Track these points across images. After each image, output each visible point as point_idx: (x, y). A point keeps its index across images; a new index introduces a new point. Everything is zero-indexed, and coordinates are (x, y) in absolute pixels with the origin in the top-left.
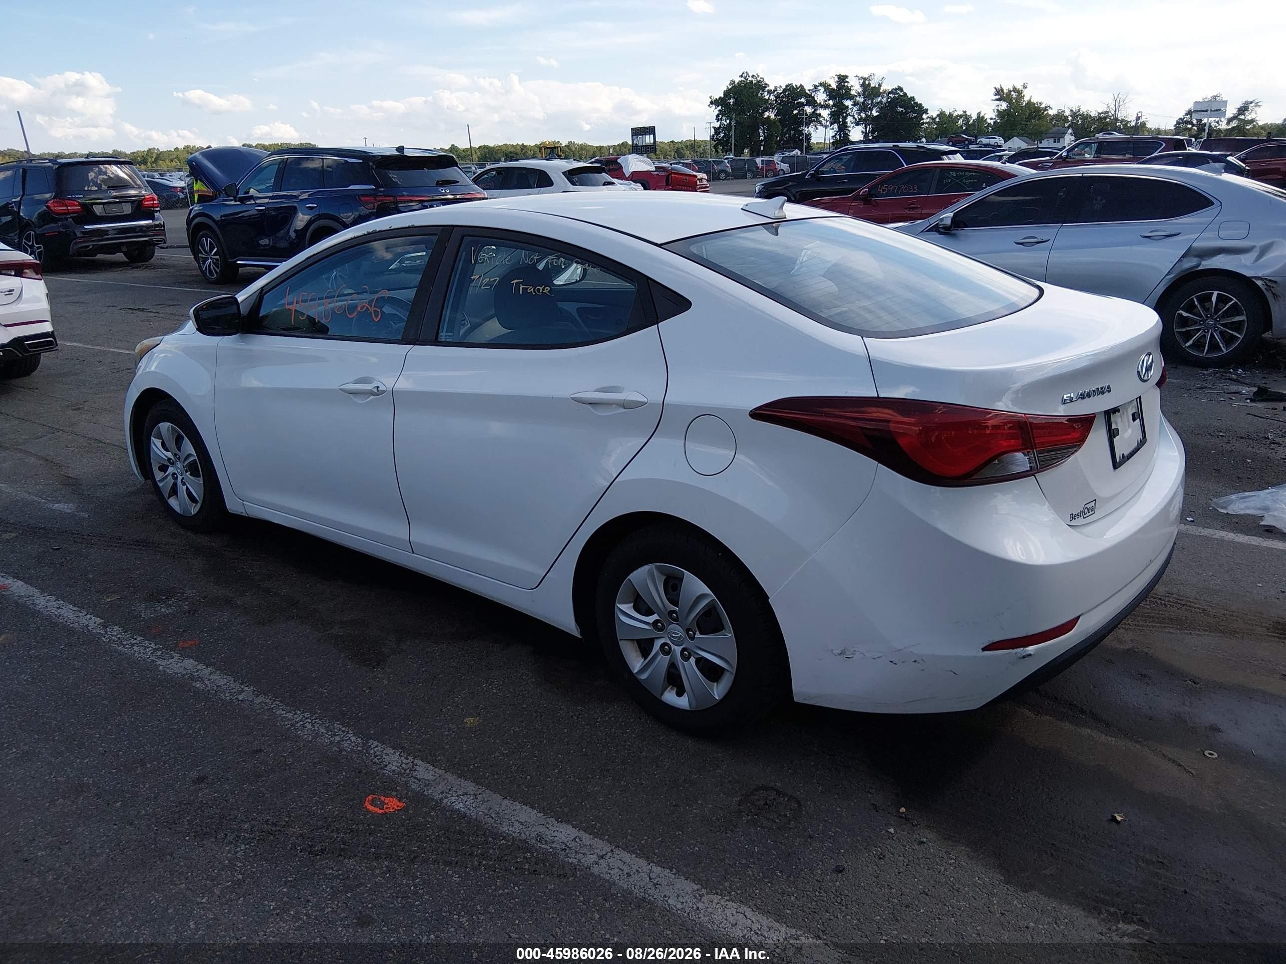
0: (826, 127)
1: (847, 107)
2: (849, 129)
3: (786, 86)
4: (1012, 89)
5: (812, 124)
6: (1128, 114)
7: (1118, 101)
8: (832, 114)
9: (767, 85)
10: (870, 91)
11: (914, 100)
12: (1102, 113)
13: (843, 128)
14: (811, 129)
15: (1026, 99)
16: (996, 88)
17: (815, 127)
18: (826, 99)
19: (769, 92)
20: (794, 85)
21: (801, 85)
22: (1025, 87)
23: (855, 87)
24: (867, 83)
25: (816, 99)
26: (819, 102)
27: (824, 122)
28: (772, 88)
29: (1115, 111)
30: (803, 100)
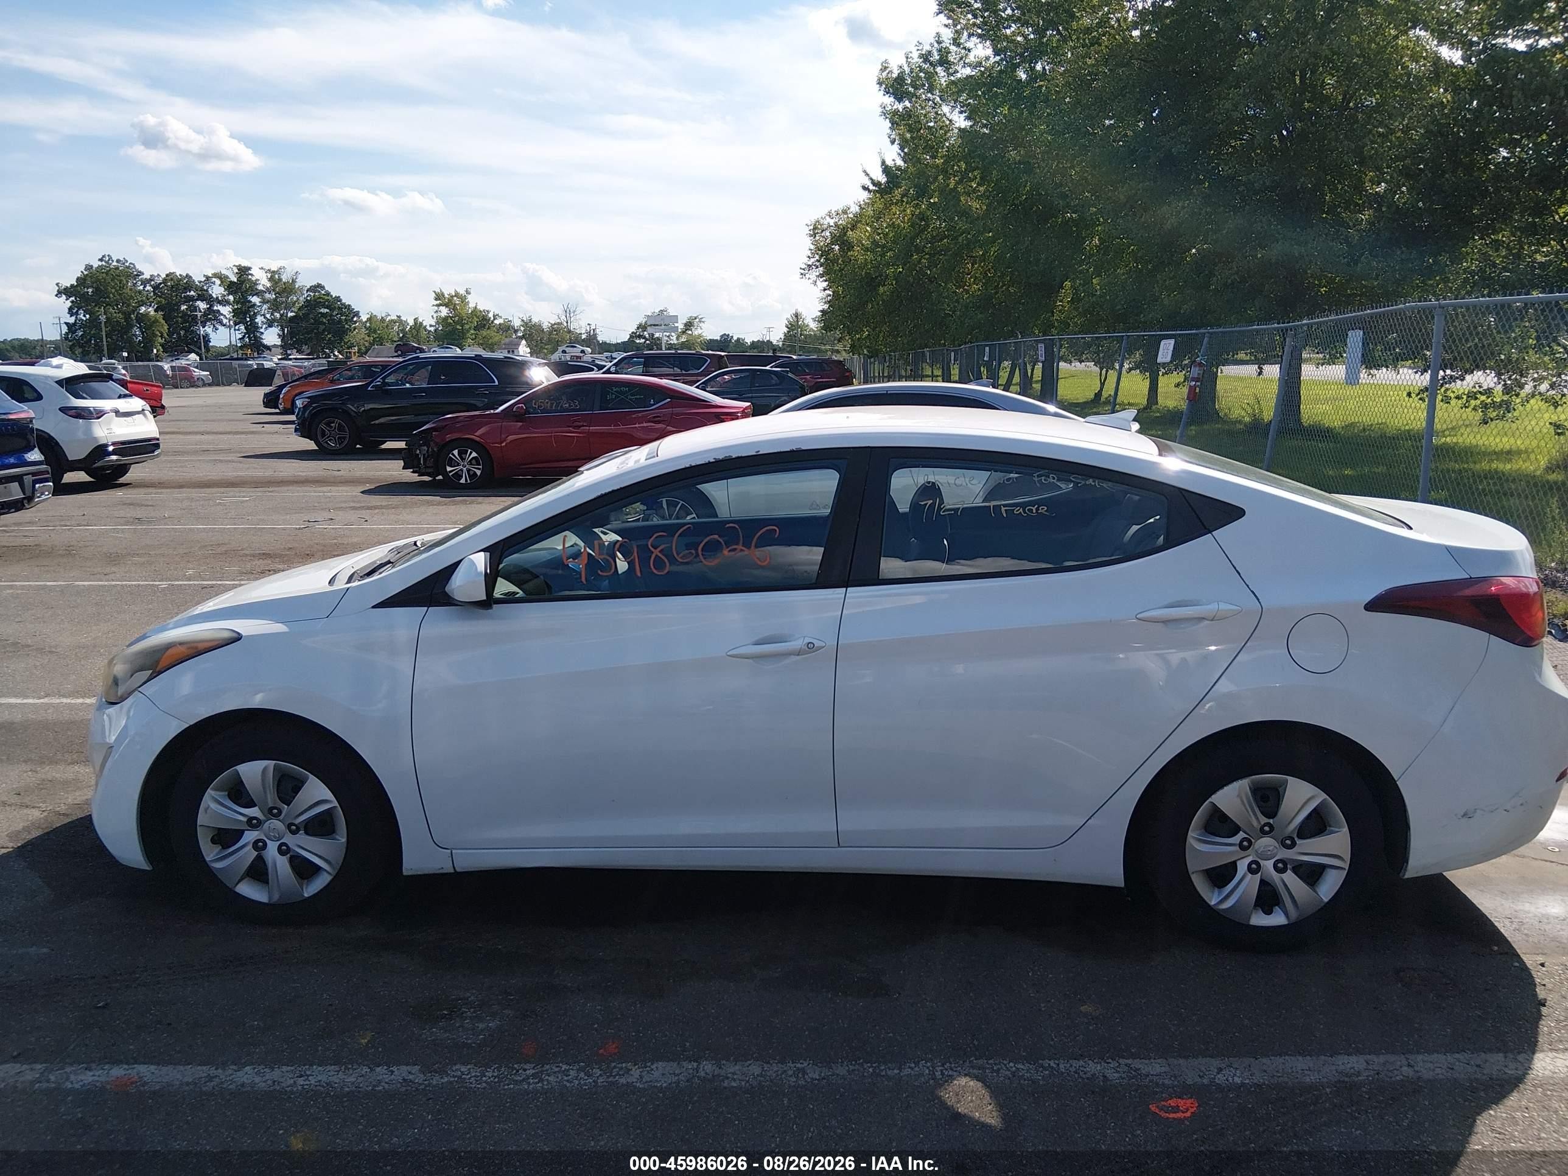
0: (230, 327)
1: (255, 305)
2: (262, 330)
3: (167, 275)
4: (454, 294)
5: (208, 323)
6: (580, 325)
7: (568, 311)
8: (236, 312)
9: (140, 272)
10: (282, 288)
11: (340, 301)
12: (555, 324)
13: (252, 330)
14: (209, 329)
15: (472, 305)
16: (435, 292)
17: (214, 326)
18: (225, 293)
19: (145, 282)
20: (178, 275)
21: (187, 275)
22: (468, 292)
23: (263, 281)
24: (277, 276)
25: (210, 292)
26: (215, 296)
27: (225, 321)
28: (147, 276)
29: (567, 323)
30: (192, 293)
